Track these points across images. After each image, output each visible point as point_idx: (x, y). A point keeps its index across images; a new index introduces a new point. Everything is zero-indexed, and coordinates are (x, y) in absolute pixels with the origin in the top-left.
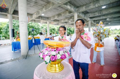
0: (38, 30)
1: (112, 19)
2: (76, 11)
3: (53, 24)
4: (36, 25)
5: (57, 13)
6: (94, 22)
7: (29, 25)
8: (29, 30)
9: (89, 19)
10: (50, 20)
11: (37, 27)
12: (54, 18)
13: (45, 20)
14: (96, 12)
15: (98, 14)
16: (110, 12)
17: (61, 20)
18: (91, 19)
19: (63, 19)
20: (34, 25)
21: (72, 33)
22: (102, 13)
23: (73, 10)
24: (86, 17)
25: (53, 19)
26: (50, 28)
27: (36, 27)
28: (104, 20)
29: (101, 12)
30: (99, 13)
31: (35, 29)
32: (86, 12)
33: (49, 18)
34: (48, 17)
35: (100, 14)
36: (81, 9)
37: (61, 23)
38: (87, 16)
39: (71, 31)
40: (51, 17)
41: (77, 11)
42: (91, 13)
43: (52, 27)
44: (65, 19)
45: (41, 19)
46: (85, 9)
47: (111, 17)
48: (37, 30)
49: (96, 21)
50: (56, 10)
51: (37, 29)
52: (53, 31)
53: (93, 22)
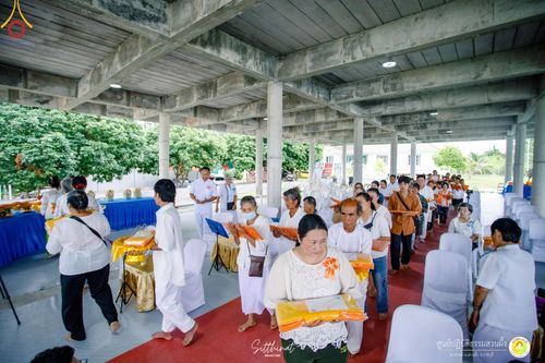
0: (131, 148)
1: (456, 115)
2: (276, 75)
3: (197, 124)
4: (122, 127)
5: (197, 78)
6: (383, 124)
7: (84, 126)
8: (82, 149)
9: (353, 110)
10: (172, 107)
11: (123, 138)
12: (186, 102)
13: (149, 107)
14: (377, 80)
15: (385, 91)
16: (431, 84)
17: (231, 108)
18: (366, 112)
19: (240, 105)
20: (108, 127)
21: (299, 164)
22: (398, 86)
23: (254, 69)
24: (332, 102)
25: (181, 104)
26: (191, 141)
27: (120, 137)
28: (425, 116)
29: (395, 81)
30: (389, 87)
31: (115, 146)
32: (334, 78)
33: (168, 96)
34: (160, 92)
35: (393, 90)
36: (296, 65)
37: (234, 122)
38: (338, 96)
39: (296, 157)
40: (176, 96)
41: (280, 74)
42: (355, 81)
43: (198, 139)
44: (246, 105)
45: (125, 100)
46: (310, 68)
47: (445, 106)
48: (123, 150)
49: (390, 120)
50: (186, 64)
51: (125, 146)
52: (205, 156)
53: (376, 122)
